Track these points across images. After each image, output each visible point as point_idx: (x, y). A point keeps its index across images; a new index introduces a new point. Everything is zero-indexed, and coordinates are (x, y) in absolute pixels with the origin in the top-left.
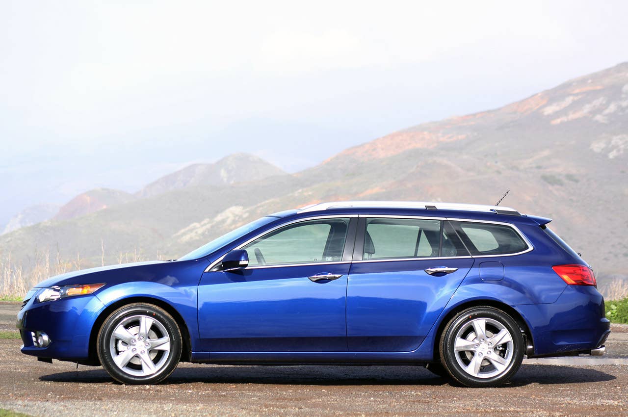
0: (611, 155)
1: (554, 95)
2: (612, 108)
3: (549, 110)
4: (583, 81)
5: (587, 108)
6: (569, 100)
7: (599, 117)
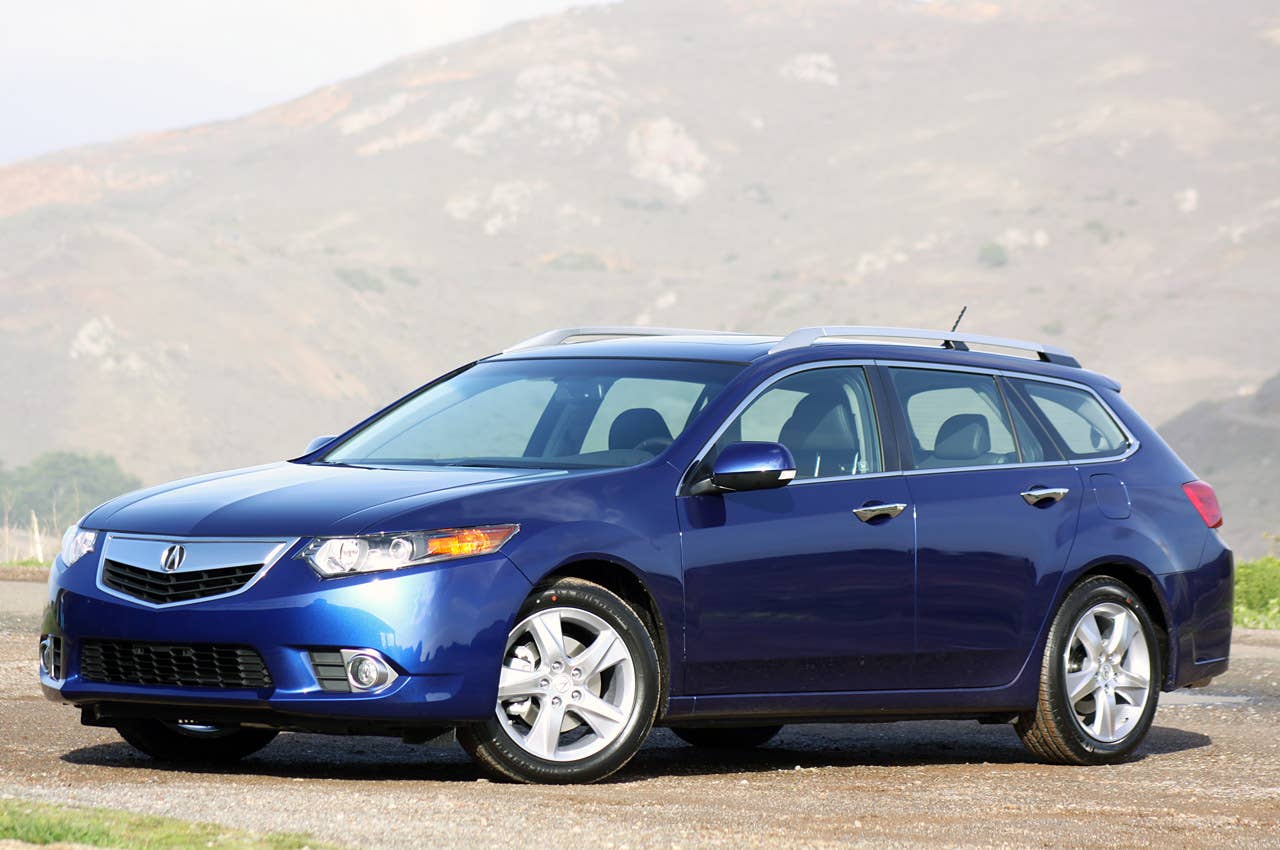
0: (492, 226)
1: (363, 90)
2: (494, 120)
3: (354, 124)
4: (429, 59)
5: (436, 122)
6: (398, 101)
7: (463, 142)
